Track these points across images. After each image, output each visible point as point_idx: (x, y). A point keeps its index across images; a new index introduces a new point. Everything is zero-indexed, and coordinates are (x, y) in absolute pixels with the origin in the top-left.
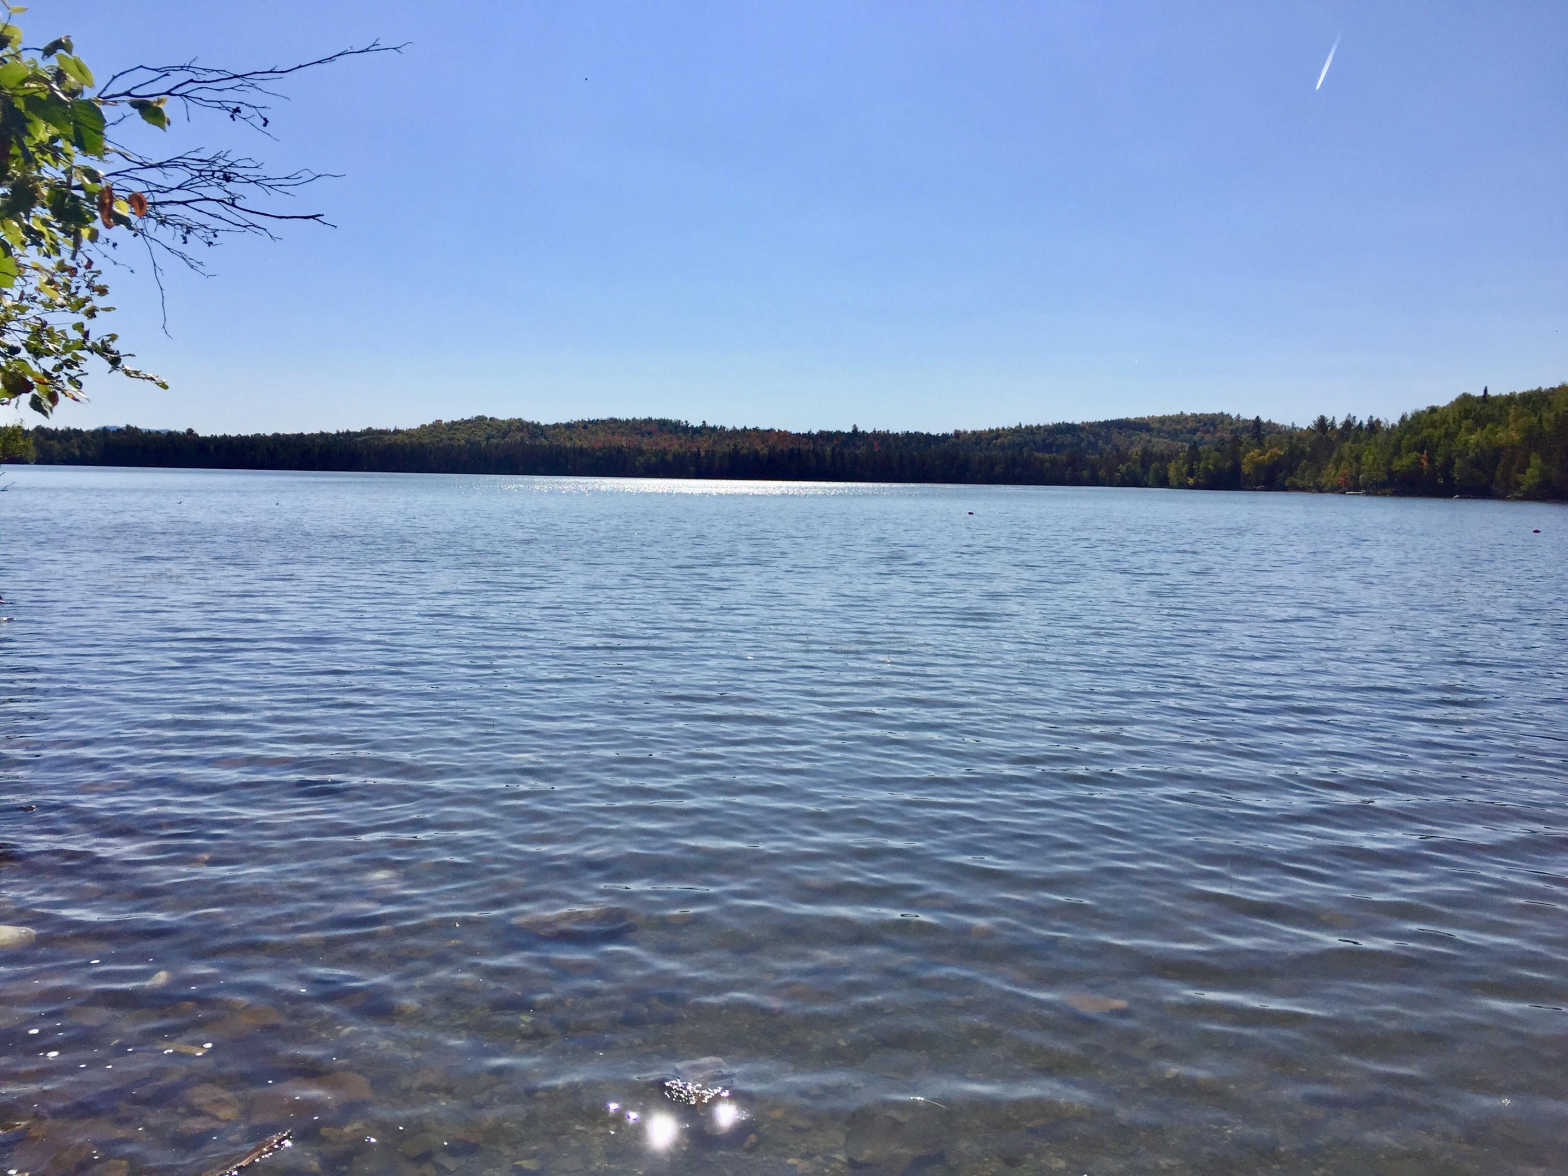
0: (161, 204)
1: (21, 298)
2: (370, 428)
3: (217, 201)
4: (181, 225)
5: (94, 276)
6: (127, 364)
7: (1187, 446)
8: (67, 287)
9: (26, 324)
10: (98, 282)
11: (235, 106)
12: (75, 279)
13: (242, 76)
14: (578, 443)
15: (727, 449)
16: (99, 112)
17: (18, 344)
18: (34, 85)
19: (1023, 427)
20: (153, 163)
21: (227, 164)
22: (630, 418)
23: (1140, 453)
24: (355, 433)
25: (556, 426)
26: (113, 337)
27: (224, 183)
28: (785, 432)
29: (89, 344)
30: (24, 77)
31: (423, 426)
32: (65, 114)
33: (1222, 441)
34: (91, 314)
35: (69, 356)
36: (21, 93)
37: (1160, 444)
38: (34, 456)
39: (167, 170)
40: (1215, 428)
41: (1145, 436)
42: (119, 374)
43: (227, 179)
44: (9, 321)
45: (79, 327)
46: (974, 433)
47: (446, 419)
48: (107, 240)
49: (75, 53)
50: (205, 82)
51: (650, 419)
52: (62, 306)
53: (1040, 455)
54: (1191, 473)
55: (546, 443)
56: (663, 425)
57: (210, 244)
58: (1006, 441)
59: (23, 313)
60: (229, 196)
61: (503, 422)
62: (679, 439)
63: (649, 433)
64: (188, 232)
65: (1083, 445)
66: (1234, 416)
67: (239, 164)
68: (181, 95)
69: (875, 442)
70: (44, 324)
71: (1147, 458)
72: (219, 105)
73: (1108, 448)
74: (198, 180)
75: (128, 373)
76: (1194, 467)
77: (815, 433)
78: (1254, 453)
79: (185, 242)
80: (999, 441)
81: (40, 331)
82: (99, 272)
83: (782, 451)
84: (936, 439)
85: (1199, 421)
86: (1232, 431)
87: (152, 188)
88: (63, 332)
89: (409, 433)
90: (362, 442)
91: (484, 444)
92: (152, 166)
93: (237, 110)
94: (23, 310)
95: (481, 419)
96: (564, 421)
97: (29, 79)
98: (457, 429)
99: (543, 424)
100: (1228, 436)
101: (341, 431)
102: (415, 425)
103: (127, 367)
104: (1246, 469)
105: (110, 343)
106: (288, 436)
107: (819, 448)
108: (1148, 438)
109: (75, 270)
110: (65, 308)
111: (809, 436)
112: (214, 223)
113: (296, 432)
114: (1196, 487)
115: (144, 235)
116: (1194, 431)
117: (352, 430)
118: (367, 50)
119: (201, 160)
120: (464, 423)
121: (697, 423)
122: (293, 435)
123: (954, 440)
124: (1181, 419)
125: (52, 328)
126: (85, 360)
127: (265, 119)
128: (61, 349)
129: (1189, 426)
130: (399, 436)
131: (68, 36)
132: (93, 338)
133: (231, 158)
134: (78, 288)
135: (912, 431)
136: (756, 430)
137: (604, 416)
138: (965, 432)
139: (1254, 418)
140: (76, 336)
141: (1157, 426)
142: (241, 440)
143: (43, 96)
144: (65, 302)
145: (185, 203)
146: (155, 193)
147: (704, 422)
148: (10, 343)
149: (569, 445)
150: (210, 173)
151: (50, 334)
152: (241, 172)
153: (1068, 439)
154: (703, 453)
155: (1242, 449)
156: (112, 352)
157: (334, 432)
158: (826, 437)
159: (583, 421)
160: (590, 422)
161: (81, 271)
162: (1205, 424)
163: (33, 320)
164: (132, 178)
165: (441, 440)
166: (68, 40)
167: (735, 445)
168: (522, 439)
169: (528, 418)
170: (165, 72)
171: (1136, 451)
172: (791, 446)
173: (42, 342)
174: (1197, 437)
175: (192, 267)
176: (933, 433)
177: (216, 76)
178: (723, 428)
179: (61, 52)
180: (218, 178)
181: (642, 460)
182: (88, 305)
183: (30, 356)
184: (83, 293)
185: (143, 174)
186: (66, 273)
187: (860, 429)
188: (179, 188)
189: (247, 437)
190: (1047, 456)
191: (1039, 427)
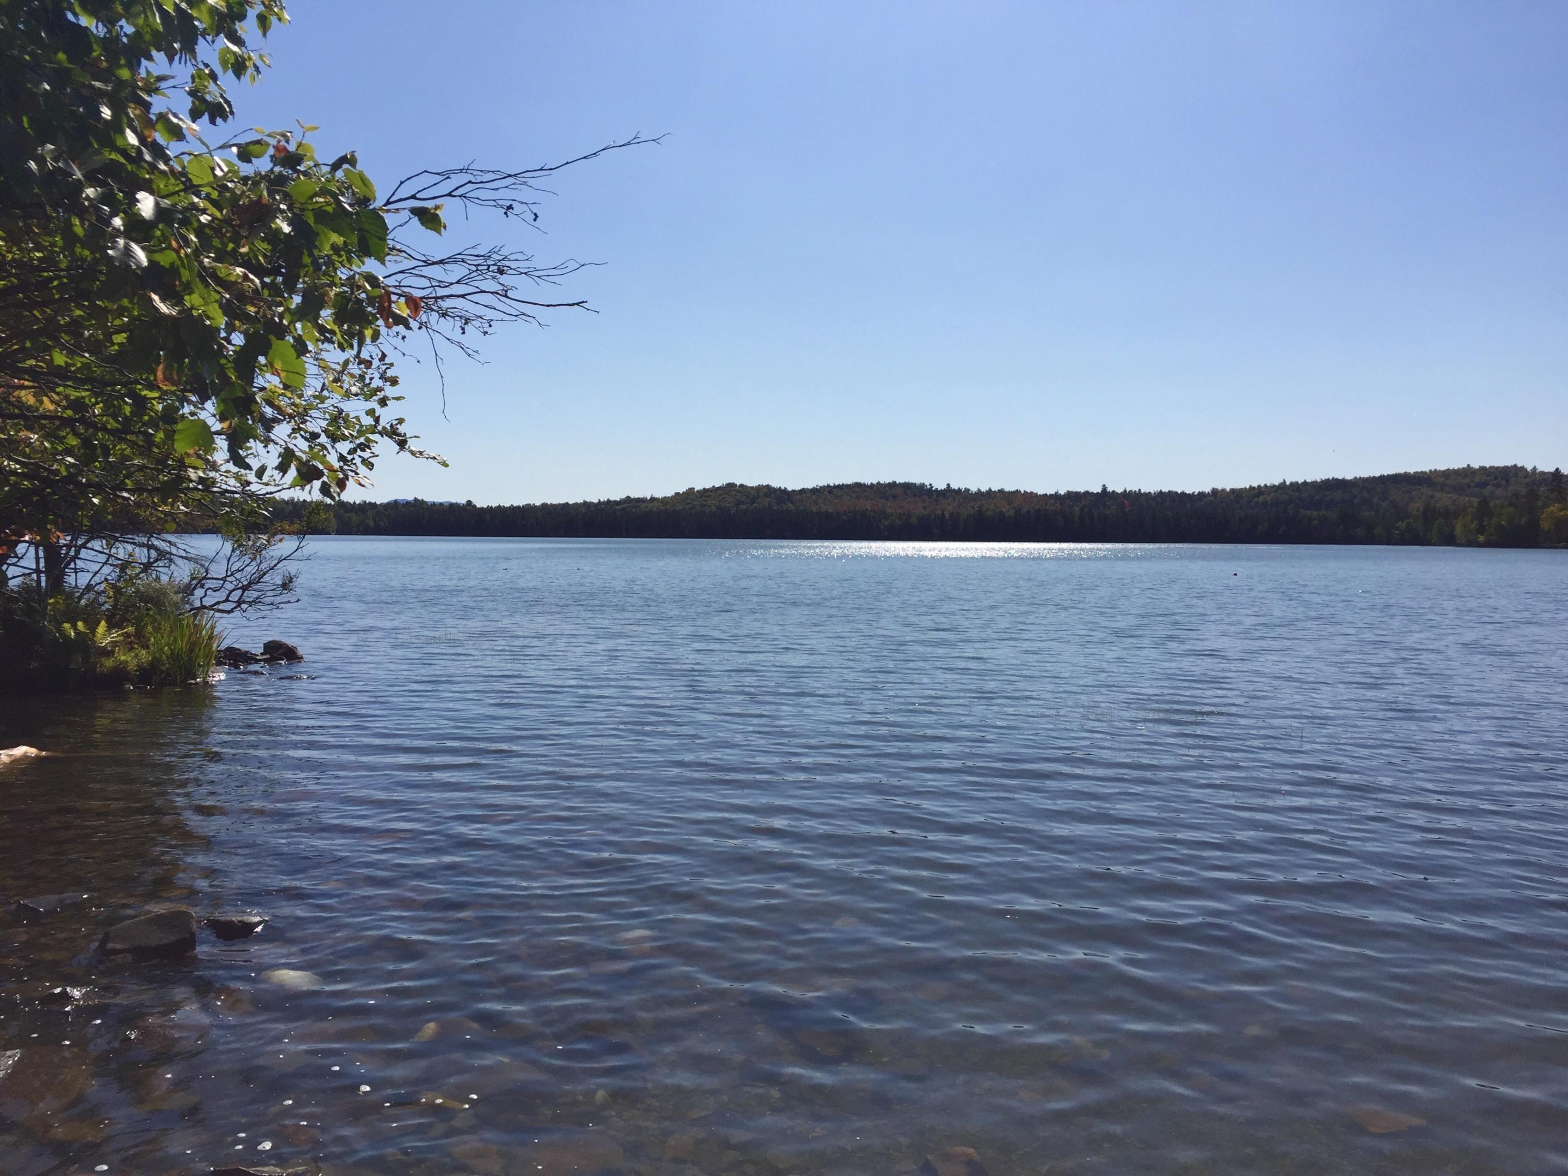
0: (442, 298)
1: (322, 390)
2: (628, 497)
3: (492, 293)
4: (461, 317)
5: (388, 368)
6: (412, 445)
7: (1475, 501)
8: (362, 378)
9: (325, 413)
10: (390, 373)
11: (508, 203)
12: (370, 371)
13: (515, 175)
14: (824, 508)
15: (972, 512)
16: (382, 218)
17: (318, 430)
18: (322, 200)
19: (1288, 483)
20: (435, 260)
21: (501, 258)
22: (875, 482)
23: (1421, 509)
24: (615, 501)
25: (803, 491)
26: (401, 421)
27: (498, 275)
28: (1032, 493)
29: (380, 428)
30: (312, 192)
31: (677, 494)
32: (351, 224)
33: (1516, 495)
34: (383, 402)
35: (362, 440)
36: (310, 207)
37: (1444, 500)
38: (335, 527)
39: (447, 266)
40: (1507, 481)
41: (1427, 491)
42: (405, 455)
43: (501, 272)
44: (311, 409)
45: (371, 413)
46: (1233, 491)
47: (698, 487)
48: (397, 333)
49: (359, 166)
50: (482, 182)
51: (895, 482)
52: (356, 395)
53: (1308, 513)
54: (1481, 530)
55: (792, 507)
56: (908, 488)
57: (485, 333)
58: (1269, 498)
59: (323, 402)
60: (502, 288)
61: (752, 488)
62: (924, 502)
63: (894, 497)
64: (466, 323)
65: (1356, 501)
66: (1529, 468)
67: (511, 257)
68: (460, 196)
69: (1126, 502)
70: (341, 411)
71: (1429, 514)
72: (494, 203)
73: (1385, 504)
74: (475, 274)
75: (413, 453)
76: (1485, 523)
77: (1062, 493)
78: (1554, 508)
79: (464, 333)
80: (1261, 499)
81: (338, 418)
82: (392, 365)
83: (1028, 512)
84: (1191, 497)
85: (1489, 475)
86: (1528, 485)
87: (434, 284)
88: (357, 418)
89: (665, 500)
90: (623, 509)
91: (733, 511)
92: (434, 263)
93: (510, 207)
94: (322, 399)
95: (731, 486)
96: (810, 486)
97: (316, 194)
98: (709, 496)
99: (790, 489)
100: (1523, 491)
101: (602, 500)
102: (670, 493)
103: (413, 448)
104: (1545, 525)
105: (398, 426)
106: (554, 505)
107: (1067, 509)
108: (1431, 493)
109: (371, 363)
110: (359, 397)
111: (1056, 497)
112: (489, 314)
113: (563, 501)
114: (1489, 544)
115: (427, 327)
116: (1483, 485)
117: (612, 499)
118: (629, 143)
119: (477, 256)
120: (714, 490)
121: (940, 485)
122: (560, 504)
123: (1210, 498)
124: (1468, 472)
125: (348, 415)
126: (377, 443)
127: (535, 214)
128: (355, 434)
129: (1477, 480)
130: (655, 503)
131: (353, 152)
132: (383, 422)
133: (504, 252)
134: (371, 379)
135: (1165, 490)
136: (1001, 491)
137: (849, 481)
138: (1223, 490)
139: (1552, 470)
140: (368, 421)
141: (1441, 480)
142: (514, 510)
143: (329, 209)
144: (359, 391)
145: (463, 296)
146: (437, 288)
147: (948, 485)
148: (311, 430)
149: (814, 509)
150: (486, 267)
151: (346, 420)
152: (513, 265)
153: (1338, 495)
154: (947, 516)
155: (1540, 503)
156: (399, 435)
157: (596, 501)
158: (1072, 496)
159: (829, 486)
160: (835, 487)
161: (376, 363)
162: (1496, 478)
163: (332, 408)
164: (417, 275)
165: (693, 508)
166: (353, 156)
167: (980, 507)
168: (770, 504)
169: (775, 484)
170: (446, 175)
171: (1416, 506)
172: (1037, 507)
173: (339, 428)
174: (1487, 491)
175: (469, 355)
176: (1189, 491)
177: (491, 176)
178: (967, 490)
179: (346, 166)
180: (493, 271)
181: (887, 523)
182: (380, 395)
183: (329, 440)
184: (377, 383)
185: (427, 271)
186: (363, 366)
187: (1110, 489)
188: (458, 282)
189: (519, 507)
190: (1315, 513)
191: (1305, 483)
